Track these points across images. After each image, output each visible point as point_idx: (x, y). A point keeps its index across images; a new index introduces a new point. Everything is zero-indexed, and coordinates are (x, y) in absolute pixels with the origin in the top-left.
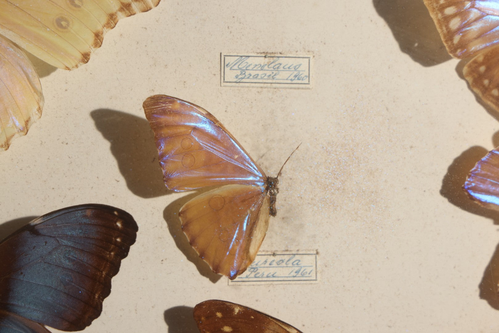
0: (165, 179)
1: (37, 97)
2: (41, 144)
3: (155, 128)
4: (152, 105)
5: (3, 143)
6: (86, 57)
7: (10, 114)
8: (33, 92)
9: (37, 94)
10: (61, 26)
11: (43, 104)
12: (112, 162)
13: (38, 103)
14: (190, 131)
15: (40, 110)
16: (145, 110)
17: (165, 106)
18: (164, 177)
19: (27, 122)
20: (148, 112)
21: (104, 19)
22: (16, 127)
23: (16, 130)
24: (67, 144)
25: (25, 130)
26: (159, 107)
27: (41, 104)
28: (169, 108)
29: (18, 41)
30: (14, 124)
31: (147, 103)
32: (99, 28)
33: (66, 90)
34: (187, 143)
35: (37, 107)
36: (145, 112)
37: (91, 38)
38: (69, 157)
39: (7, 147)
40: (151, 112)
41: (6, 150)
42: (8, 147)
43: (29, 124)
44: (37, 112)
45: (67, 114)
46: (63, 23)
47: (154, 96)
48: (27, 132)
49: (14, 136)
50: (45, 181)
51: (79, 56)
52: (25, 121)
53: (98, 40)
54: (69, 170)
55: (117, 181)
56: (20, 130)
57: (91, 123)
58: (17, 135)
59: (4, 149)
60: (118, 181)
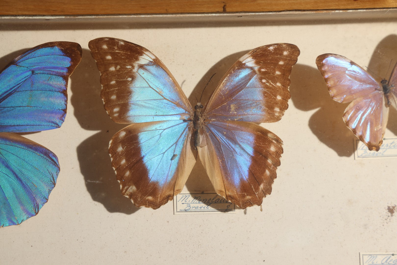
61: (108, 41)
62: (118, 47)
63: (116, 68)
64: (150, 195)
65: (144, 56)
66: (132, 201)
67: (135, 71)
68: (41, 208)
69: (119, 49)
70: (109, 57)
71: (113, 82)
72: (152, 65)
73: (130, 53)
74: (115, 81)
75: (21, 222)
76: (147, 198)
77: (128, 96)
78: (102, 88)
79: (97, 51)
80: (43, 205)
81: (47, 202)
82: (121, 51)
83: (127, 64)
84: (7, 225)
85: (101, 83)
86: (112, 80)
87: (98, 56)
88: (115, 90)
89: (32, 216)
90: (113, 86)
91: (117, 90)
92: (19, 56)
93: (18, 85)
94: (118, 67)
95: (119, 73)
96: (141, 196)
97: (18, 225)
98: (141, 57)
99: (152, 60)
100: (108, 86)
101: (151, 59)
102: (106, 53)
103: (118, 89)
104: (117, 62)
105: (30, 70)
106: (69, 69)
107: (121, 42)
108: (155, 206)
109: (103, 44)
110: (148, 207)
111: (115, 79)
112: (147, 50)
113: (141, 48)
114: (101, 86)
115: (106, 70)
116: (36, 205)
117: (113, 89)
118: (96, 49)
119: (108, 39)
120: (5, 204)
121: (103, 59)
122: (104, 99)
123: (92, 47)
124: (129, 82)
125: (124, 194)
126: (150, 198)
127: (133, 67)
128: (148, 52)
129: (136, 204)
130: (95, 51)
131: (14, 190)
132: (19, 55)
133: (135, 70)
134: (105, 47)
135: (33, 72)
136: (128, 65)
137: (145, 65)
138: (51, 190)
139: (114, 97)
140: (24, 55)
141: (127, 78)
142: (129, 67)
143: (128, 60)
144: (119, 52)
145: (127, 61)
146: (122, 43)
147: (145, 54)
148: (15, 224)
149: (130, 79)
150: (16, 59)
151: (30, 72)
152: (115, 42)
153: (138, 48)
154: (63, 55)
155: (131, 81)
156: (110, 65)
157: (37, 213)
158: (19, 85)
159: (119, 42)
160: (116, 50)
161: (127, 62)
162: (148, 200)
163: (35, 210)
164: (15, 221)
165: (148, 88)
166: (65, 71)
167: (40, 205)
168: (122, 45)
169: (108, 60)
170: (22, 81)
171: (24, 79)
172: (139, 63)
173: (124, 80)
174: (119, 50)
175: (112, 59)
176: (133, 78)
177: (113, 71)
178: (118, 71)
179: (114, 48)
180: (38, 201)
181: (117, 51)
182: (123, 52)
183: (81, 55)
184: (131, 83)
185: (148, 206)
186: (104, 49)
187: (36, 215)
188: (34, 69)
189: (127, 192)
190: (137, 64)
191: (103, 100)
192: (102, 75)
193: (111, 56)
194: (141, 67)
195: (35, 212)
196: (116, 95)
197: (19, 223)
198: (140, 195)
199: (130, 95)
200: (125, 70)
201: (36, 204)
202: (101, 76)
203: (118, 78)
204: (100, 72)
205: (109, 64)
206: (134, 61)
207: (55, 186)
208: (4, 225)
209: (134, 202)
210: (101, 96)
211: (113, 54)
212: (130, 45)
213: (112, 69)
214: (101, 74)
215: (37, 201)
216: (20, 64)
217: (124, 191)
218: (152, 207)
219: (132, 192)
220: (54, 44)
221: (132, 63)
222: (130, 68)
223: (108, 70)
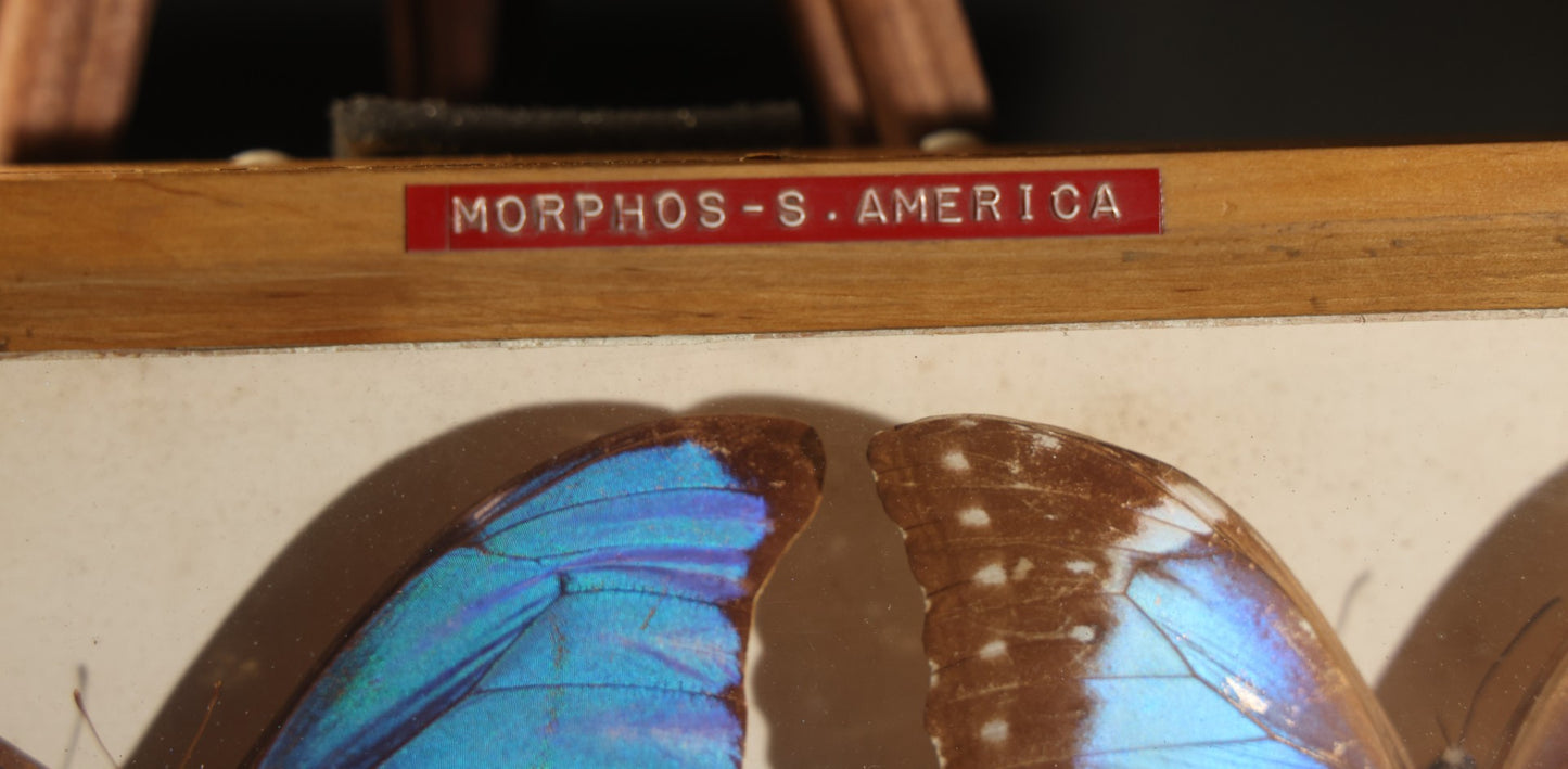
61: (974, 429)
62: (1024, 461)
63: (1009, 568)
65: (1168, 511)
67: (1114, 590)
69: (1030, 471)
70: (976, 517)
71: (994, 649)
72: (1209, 556)
73: (1093, 492)
74: (1006, 639)
77: (1075, 723)
78: (934, 679)
79: (911, 484)
82: (1044, 482)
83: (1074, 550)
85: (929, 648)
86: (984, 638)
87: (918, 506)
88: (1002, 692)
90: (991, 670)
91: (1012, 692)
92: (496, 500)
93: (485, 650)
94: (1024, 566)
95: (1027, 601)
98: (1148, 512)
99: (1205, 530)
100: (963, 668)
101: (1206, 521)
102: (961, 493)
103: (1022, 690)
104: (1018, 540)
105: (548, 575)
106: (758, 560)
107: (1045, 438)
109: (948, 447)
111: (1001, 632)
112: (1183, 478)
113: (1153, 466)
114: (929, 668)
115: (957, 584)
117: (992, 688)
118: (909, 472)
119: (973, 423)
121: (945, 524)
122: (943, 739)
123: (887, 459)
124: (1078, 651)
127: (1104, 566)
128: (1189, 485)
130: (904, 480)
132: (495, 492)
133: (1111, 586)
134: (956, 461)
135: (564, 580)
136: (1074, 559)
137: (1168, 556)
139: (996, 731)
140: (524, 490)
141: (1069, 628)
142: (1079, 566)
143: (1077, 531)
144: (1032, 488)
145: (1072, 538)
146: (1051, 443)
147: (1171, 497)
149: (1084, 633)
150: (479, 514)
151: (552, 585)
152: (1012, 437)
153: (1136, 466)
154: (727, 488)
155: (1090, 643)
156: (981, 555)
158: (489, 655)
159: (1035, 436)
160: (1017, 478)
161: (1071, 543)
165: (1182, 682)
166: (734, 573)
168: (1046, 454)
169: (972, 531)
170: (504, 630)
171: (519, 621)
172: (1138, 548)
173: (1053, 636)
174: (1034, 481)
175: (993, 524)
176: (1103, 625)
177: (992, 587)
178: (1021, 588)
179: (1006, 470)
181: (1019, 486)
182: (1055, 488)
183: (820, 480)
184: (1090, 655)
186: (953, 472)
188: (571, 564)
190: (1127, 553)
191: (936, 741)
192: (934, 609)
193: (989, 509)
194: (1148, 565)
196: (1008, 720)
199: (1081, 718)
200: (1058, 586)
202: (928, 616)
203: (1020, 627)
204: (923, 589)
205: (977, 549)
206: (1114, 537)
210: (926, 724)
211: (997, 502)
212: (1090, 452)
213: (991, 575)
214: (928, 603)
216: (499, 543)
220: (680, 427)
221: (1100, 548)
222: (1085, 574)
223: (969, 582)
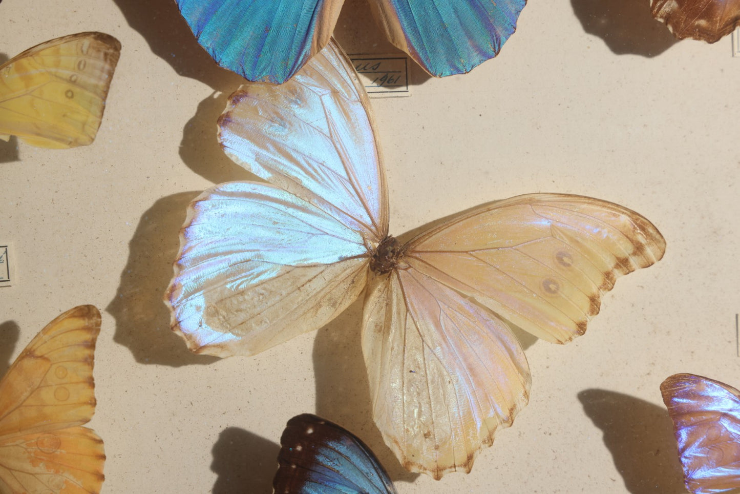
0: (685, 479)
1: (522, 378)
2: (520, 435)
3: (674, 415)
4: (672, 387)
5: (486, 437)
6: (581, 328)
7: (492, 400)
8: (517, 372)
9: (522, 375)
10: (549, 290)
11: (530, 388)
12: (606, 456)
13: (524, 387)
14: (718, 417)
15: (526, 395)
16: (662, 394)
17: (688, 387)
18: (684, 477)
19: (512, 410)
20: (667, 395)
21: (599, 280)
22: (499, 417)
23: (498, 421)
24: (550, 434)
25: (510, 421)
26: (681, 389)
27: (527, 387)
28: (693, 390)
29: (500, 312)
30: (497, 414)
31: (665, 384)
32: (594, 290)
33: (548, 367)
34: (714, 433)
35: (523, 391)
36: (663, 396)
37: (587, 305)
38: (554, 451)
39: (490, 443)
40: (671, 395)
41: (490, 446)
42: (492, 443)
43: (514, 413)
44: (524, 398)
45: (550, 397)
46: (552, 286)
47: (675, 375)
48: (512, 423)
49: (496, 428)
50: (525, 483)
51: (574, 327)
52: (510, 408)
53: (594, 304)
54: (553, 467)
55: (612, 479)
56: (504, 421)
57: (578, 407)
58: (500, 427)
59: (487, 445)
60: (614, 481)
64: (701, 17)
66: (671, 29)
68: (504, 43)
75: (470, 69)
76: (697, 23)
80: (507, 39)
81: (514, 32)
84: (448, 73)
89: (490, 57)
96: (686, 19)
97: (465, 74)
108: (712, 37)
110: (699, 39)
116: (495, 38)
120: (442, 35)
125: (655, 16)
126: (703, 23)
129: (677, 34)
131: (456, 11)
138: (520, 11)
148: (461, 71)
157: (497, 54)
162: (698, 26)
163: (494, 48)
164: (460, 67)
167: (503, 38)
180: (500, 31)
185: (697, 37)
187: (495, 56)
189: (660, 12)
195: (495, 51)
197: (469, 70)
198: (684, 17)
201: (496, 35)
207: (526, 4)
208: (442, 74)
209: (674, 30)
215: (498, 30)
217: (655, 10)
218: (705, 40)
219: (670, 12)
